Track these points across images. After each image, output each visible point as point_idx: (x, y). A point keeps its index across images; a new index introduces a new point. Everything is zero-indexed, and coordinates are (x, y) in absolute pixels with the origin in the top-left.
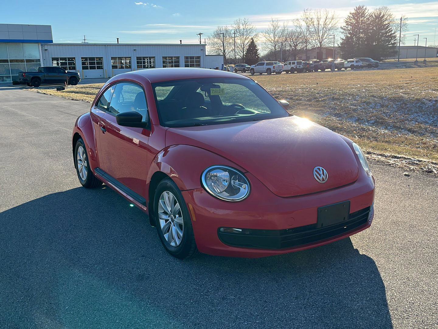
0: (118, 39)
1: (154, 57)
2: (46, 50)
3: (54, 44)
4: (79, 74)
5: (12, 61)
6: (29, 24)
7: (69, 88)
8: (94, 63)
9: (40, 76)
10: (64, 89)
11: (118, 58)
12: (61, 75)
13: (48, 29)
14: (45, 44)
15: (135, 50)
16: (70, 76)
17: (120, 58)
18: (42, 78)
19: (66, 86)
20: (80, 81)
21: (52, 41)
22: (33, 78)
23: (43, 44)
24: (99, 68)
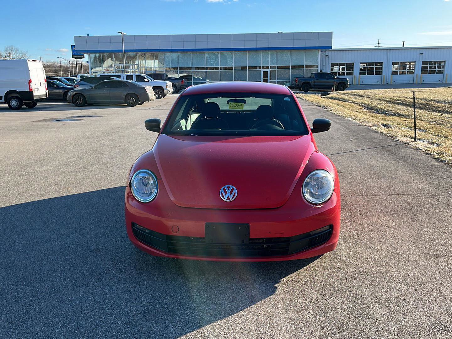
0: (404, 42)
1: (445, 61)
2: (327, 56)
3: (333, 50)
4: (348, 80)
5: (293, 67)
6: (313, 32)
7: (334, 94)
8: (372, 69)
9: (310, 82)
10: (329, 94)
11: (400, 62)
12: (330, 80)
13: (329, 36)
14: (326, 50)
15: (421, 54)
16: (338, 82)
17: (404, 63)
18: (312, 84)
19: (333, 92)
20: (348, 87)
21: (331, 47)
22: (304, 83)
23: (323, 50)
24: (377, 73)
